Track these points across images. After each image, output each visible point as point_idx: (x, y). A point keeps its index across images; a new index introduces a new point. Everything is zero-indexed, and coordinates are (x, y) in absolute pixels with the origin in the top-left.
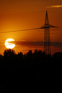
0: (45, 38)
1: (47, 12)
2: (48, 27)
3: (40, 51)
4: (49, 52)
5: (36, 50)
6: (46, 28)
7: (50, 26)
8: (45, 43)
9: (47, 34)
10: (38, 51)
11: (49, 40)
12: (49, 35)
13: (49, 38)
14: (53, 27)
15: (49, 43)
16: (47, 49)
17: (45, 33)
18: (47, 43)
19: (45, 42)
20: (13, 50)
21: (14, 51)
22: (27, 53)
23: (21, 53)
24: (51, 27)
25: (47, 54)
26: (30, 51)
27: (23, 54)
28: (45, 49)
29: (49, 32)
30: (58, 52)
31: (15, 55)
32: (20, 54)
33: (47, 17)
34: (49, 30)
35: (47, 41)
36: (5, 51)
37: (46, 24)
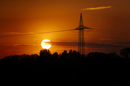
0: (80, 39)
1: (81, 14)
2: (82, 29)
3: (75, 51)
4: (84, 52)
5: (71, 50)
6: (80, 29)
7: (84, 27)
8: (79, 44)
9: (81, 35)
10: (73, 51)
11: (83, 41)
12: (83, 36)
13: (83, 38)
14: (87, 28)
15: (83, 44)
16: (81, 49)
17: (80, 34)
18: (81, 44)
19: (79, 42)
20: (48, 50)
21: (50, 51)
22: (62, 53)
23: (56, 53)
24: (85, 28)
25: (81, 54)
26: (65, 51)
27: (59, 54)
28: (79, 49)
29: (83, 33)
30: (92, 53)
31: (51, 55)
32: (56, 54)
33: (82, 18)
34: (83, 31)
35: (81, 42)
36: (40, 51)
37: (80, 26)
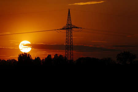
0: (67, 40)
1: (69, 11)
2: (70, 28)
3: (61, 56)
4: (72, 57)
5: (56, 55)
6: (68, 29)
7: (72, 27)
8: (67, 47)
9: (69, 36)
10: (58, 55)
11: (71, 43)
12: (71, 37)
13: (71, 40)
14: (76, 28)
15: (72, 47)
16: (69, 53)
17: (67, 34)
18: (69, 47)
19: (66, 45)
20: (29, 54)
21: (30, 56)
22: (46, 58)
23: (38, 57)
24: (74, 28)
25: (69, 59)
26: (49, 56)
27: (41, 59)
28: (67, 53)
29: (71, 34)
30: (82, 58)
31: (31, 60)
32: (38, 59)
33: (70, 15)
34: (71, 31)
35: (69, 44)
36: (19, 55)
37: (68, 24)
